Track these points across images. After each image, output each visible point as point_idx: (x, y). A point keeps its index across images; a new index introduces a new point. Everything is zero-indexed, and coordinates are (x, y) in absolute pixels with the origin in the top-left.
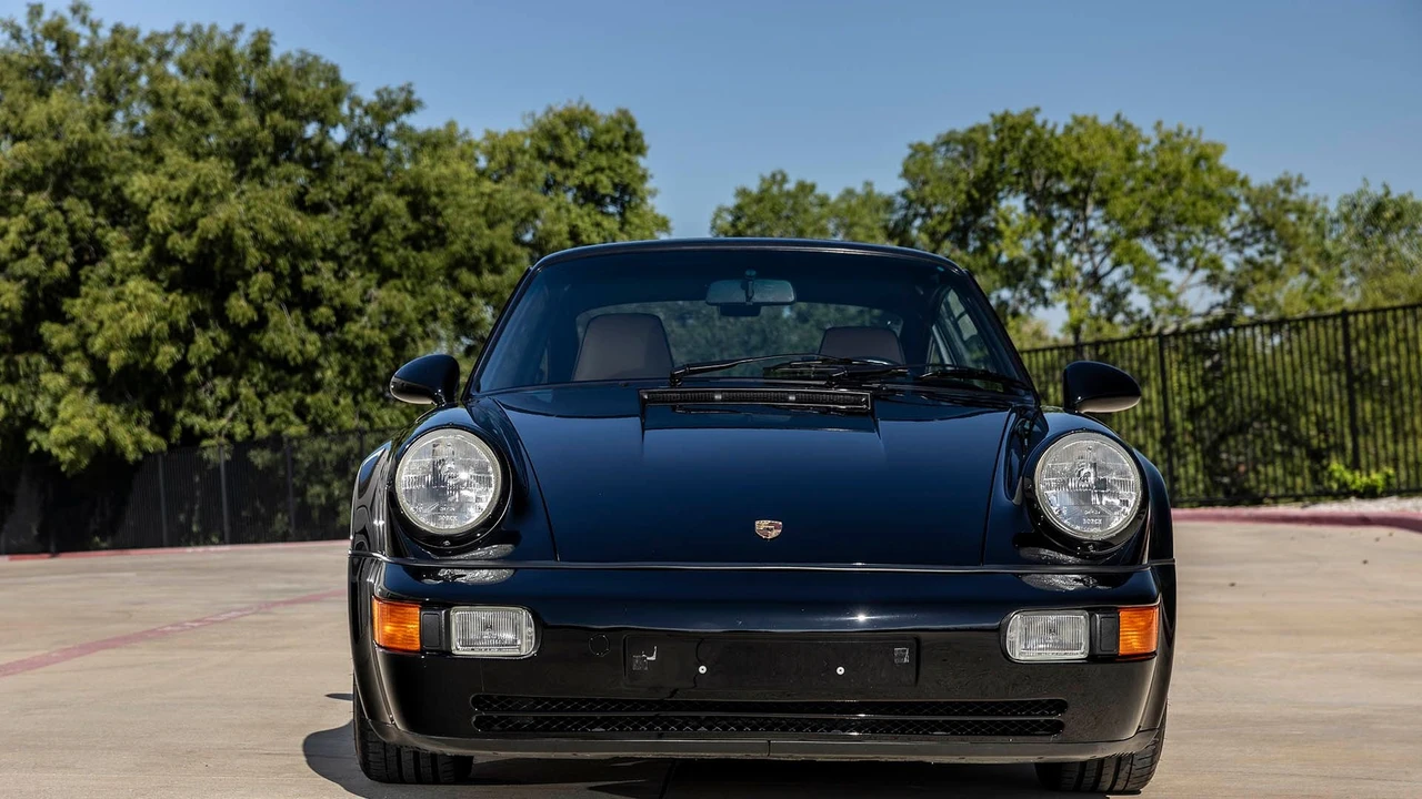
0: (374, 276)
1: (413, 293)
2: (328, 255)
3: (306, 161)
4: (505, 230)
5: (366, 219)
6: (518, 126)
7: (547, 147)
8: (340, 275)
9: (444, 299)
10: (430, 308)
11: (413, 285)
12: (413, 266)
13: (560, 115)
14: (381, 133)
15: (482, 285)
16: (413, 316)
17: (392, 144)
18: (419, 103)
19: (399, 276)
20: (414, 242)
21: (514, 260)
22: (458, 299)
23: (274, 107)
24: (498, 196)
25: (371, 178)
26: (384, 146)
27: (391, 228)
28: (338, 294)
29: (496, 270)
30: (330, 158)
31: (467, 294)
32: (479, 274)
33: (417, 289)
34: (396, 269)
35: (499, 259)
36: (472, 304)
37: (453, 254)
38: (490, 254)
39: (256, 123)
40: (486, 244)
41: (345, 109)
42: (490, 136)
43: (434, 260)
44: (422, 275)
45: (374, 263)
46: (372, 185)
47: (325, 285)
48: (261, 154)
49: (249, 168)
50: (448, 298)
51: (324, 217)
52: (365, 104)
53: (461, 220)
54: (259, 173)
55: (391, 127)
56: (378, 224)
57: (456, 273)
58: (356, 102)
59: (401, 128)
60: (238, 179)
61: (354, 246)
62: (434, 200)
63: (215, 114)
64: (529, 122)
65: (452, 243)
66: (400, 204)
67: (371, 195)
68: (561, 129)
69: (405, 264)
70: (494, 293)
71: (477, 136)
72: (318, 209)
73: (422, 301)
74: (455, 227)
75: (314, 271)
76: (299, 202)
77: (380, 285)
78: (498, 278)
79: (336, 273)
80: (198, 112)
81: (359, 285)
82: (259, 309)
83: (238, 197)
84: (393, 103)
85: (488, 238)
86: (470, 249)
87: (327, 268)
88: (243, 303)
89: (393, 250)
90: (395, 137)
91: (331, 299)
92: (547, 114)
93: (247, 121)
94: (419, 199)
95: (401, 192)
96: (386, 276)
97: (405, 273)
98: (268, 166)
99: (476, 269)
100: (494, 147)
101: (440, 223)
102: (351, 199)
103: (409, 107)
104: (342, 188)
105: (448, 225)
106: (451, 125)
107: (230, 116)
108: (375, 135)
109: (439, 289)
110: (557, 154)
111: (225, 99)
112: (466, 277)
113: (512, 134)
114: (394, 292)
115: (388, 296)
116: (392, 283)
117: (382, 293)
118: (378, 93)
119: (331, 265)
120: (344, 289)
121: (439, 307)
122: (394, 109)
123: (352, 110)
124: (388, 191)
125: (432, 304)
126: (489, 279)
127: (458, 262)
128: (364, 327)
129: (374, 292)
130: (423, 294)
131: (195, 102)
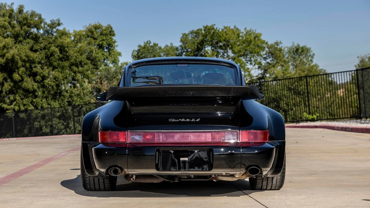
0: (51, 68)
1: (61, 72)
2: (40, 63)
3: (33, 39)
4: (84, 56)
5: (49, 53)
6: (82, 29)
7: (89, 34)
8: (42, 68)
9: (69, 74)
10: (66, 76)
11: (61, 70)
12: (61, 65)
13: (93, 26)
14: (52, 31)
15: (79, 70)
16: (62, 78)
17: (55, 34)
18: (62, 23)
19: (57, 68)
20: (61, 59)
21: (86, 64)
22: (73, 74)
23: (25, 25)
24: (82, 48)
25: (50, 43)
26: (53, 35)
27: (55, 56)
28: (42, 73)
29: (82, 66)
30: (39, 38)
31: (75, 73)
32: (78, 68)
33: (62, 71)
34: (56, 66)
35: (83, 64)
36: (76, 75)
37: (71, 62)
38: (81, 62)
39: (20, 28)
40: (80, 60)
41: (43, 25)
42: (75, 31)
43: (66, 64)
44: (63, 68)
45: (51, 65)
46: (50, 45)
47: (39, 70)
48: (21, 37)
49: (18, 40)
50: (70, 74)
51: (38, 53)
52: (48, 24)
53: (72, 52)
54: (21, 42)
55: (55, 30)
56: (52, 55)
57: (72, 67)
58: (46, 23)
59: (57, 30)
60: (15, 43)
61: (45, 60)
62: (66, 49)
63: (9, 26)
64: (85, 28)
65: (71, 60)
66: (57, 50)
67: (50, 47)
68: (93, 30)
69: (59, 65)
70: (82, 72)
71: (71, 32)
72: (36, 51)
73: (63, 74)
74: (71, 55)
75: (36, 67)
76: (31, 49)
77: (53, 70)
78: (83, 69)
79: (41, 67)
80: (5, 26)
81: (47, 71)
82: (21, 77)
83: (15, 48)
84: (55, 23)
85: (80, 58)
86: (76, 61)
87: (39, 66)
88: (17, 75)
89: (56, 61)
90: (55, 32)
91: (40, 74)
92: (89, 26)
93: (18, 28)
94: (62, 49)
95: (57, 47)
96: (54, 68)
97: (59, 67)
98: (23, 40)
99: (77, 66)
100: (76, 34)
101: (67, 54)
102: (45, 49)
103: (59, 25)
104: (42, 45)
105: (70, 55)
106: (65, 29)
107: (13, 27)
108: (50, 32)
109: (67, 71)
110: (93, 36)
111: (12, 23)
112: (75, 68)
113: (80, 31)
114: (57, 72)
115: (55, 73)
116: (56, 70)
117: (53, 72)
118: (51, 21)
119: (40, 65)
120: (44, 71)
121: (68, 76)
122: (55, 25)
123: (44, 25)
124: (54, 46)
125: (66, 75)
126: (80, 69)
127: (72, 64)
128: (49, 81)
129: (51, 72)
130: (64, 73)
131: (4, 23)
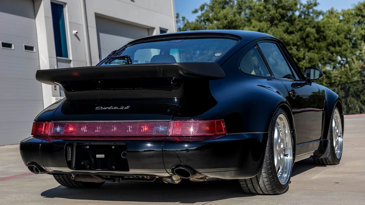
0: (307, 50)
1: (317, 53)
2: (294, 45)
3: (288, 21)
4: (342, 35)
5: (304, 35)
6: (351, 8)
7: (358, 12)
8: (298, 50)
9: (326, 55)
10: (322, 57)
11: (317, 51)
12: (317, 46)
13: (362, 4)
14: (308, 12)
15: (336, 50)
16: (317, 59)
17: (311, 15)
18: (318, 3)
19: (314, 49)
20: (317, 40)
21: (345, 43)
22: (329, 54)
23: (279, 7)
24: (340, 27)
25: (306, 24)
26: (309, 15)
27: (311, 37)
28: (297, 55)
29: (340, 46)
30: (295, 19)
31: (332, 53)
32: (335, 47)
33: (319, 52)
34: (313, 47)
35: (341, 43)
36: (333, 56)
37: (328, 43)
38: (338, 42)
39: (275, 12)
40: (337, 39)
41: (298, 6)
42: (343, 11)
43: (323, 44)
44: (320, 49)
45: (307, 46)
46: (306, 26)
47: (294, 52)
48: (276, 20)
49: (273, 23)
50: (327, 54)
51: (293, 35)
52: (304, 5)
53: (330, 33)
54: (276, 25)
55: (311, 10)
56: (308, 36)
57: (329, 47)
58: (301, 4)
59: (313, 10)
60: (271, 26)
61: (302, 42)
62: (322, 29)
63: (265, 10)
64: (354, 6)
65: (328, 40)
66: (314, 31)
67: (306, 28)
68: (362, 7)
69: (315, 46)
70: (339, 52)
71: (340, 11)
72: (291, 33)
73: (320, 55)
74: (328, 35)
75: (291, 49)
76: (287, 31)
77: (308, 52)
78: (340, 48)
79: (297, 49)
80: (260, 10)
81: (303, 52)
83: (271, 31)
84: (311, 4)
85: (337, 38)
86: (332, 41)
87: (294, 48)
89: (312, 43)
90: (312, 13)
91: (295, 56)
92: (358, 4)
93: (273, 12)
94: (319, 29)
95: (314, 27)
96: (310, 49)
97: (315, 48)
98: (278, 23)
99: (334, 46)
100: (344, 13)
101: (324, 34)
102: (300, 30)
103: (316, 5)
104: (298, 27)
105: (327, 35)
106: (332, 9)
107: (269, 10)
108: (307, 13)
109: (324, 52)
110: (361, 14)
111: (267, 6)
112: (332, 49)
113: (349, 10)
114: (312, 53)
116: (311, 51)
117: (309, 54)
118: (307, 2)
119: (296, 47)
120: (299, 53)
121: (325, 56)
122: (312, 5)
123: (300, 6)
124: (310, 27)
125: (322, 56)
126: (338, 49)
127: (330, 45)
128: (304, 63)
129: (307, 53)
130: (320, 53)
131: (259, 8)
